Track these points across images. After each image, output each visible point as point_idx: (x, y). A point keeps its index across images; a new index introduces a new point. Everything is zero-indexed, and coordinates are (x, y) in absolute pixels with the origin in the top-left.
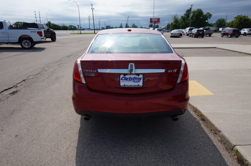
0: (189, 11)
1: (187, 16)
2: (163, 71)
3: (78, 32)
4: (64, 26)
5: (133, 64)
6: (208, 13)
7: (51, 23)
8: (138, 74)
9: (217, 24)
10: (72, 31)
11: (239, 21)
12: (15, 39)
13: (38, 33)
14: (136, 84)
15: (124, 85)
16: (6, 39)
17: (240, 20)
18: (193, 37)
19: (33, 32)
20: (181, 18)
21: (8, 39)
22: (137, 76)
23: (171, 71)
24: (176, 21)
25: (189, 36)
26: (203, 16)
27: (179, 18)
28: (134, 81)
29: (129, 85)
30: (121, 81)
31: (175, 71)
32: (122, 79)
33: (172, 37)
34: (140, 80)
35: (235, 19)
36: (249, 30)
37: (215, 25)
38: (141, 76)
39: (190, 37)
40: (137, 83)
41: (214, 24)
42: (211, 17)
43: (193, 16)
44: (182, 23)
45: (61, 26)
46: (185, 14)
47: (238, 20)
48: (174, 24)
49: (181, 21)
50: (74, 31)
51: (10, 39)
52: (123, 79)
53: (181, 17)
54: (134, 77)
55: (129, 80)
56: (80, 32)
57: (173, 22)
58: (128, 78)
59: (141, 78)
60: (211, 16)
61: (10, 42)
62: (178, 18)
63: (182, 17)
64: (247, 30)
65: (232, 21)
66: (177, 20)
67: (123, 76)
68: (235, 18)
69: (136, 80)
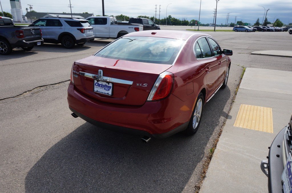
2: (130, 83)
3: (195, 28)
4: (185, 21)
5: (102, 71)
7: (171, 18)
8: (108, 83)
10: (190, 26)
12: (114, 34)
13: (136, 29)
14: (106, 92)
15: (97, 91)
16: (107, 34)
19: (131, 28)
21: (109, 34)
22: (107, 84)
23: (140, 85)
28: (105, 89)
29: (101, 91)
30: (95, 86)
31: (145, 85)
32: (95, 85)
34: (110, 89)
38: (111, 85)
40: (108, 91)
45: (182, 20)
50: (193, 26)
51: (111, 34)
52: (97, 84)
54: (105, 85)
55: (101, 87)
56: (197, 29)
58: (100, 85)
59: (111, 87)
61: (111, 37)
67: (97, 82)
69: (106, 88)
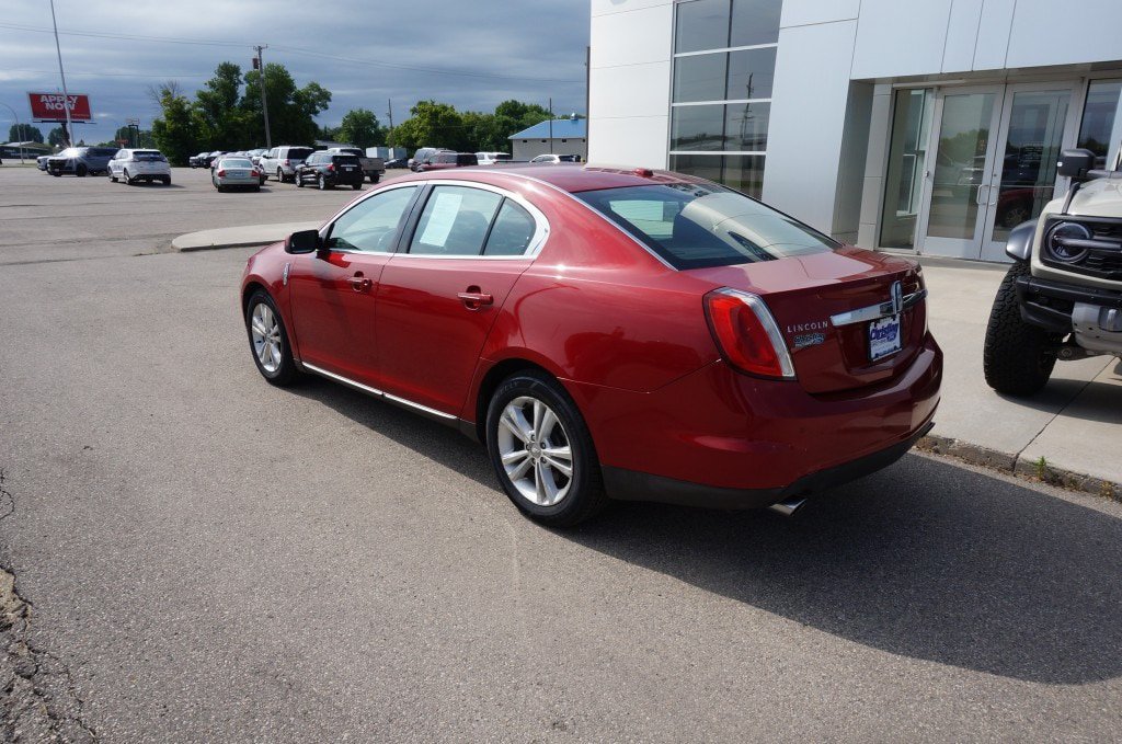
0: (229, 71)
1: (225, 93)
6: (314, 87)
9: (349, 131)
11: (429, 124)
17: (432, 119)
18: (319, 188)
20: (197, 99)
24: (178, 112)
25: (299, 182)
26: (298, 97)
27: (190, 98)
33: (223, 189)
35: (417, 116)
36: (498, 157)
37: (342, 135)
39: (302, 185)
41: (338, 131)
42: (328, 103)
43: (252, 94)
44: (208, 122)
46: (212, 85)
47: (426, 120)
48: (170, 125)
49: (203, 115)
53: (199, 96)
57: (163, 119)
60: (330, 100)
62: (185, 101)
63: (203, 96)
64: (491, 157)
65: (407, 122)
66: (182, 107)
68: (414, 111)
